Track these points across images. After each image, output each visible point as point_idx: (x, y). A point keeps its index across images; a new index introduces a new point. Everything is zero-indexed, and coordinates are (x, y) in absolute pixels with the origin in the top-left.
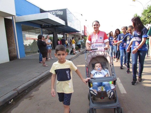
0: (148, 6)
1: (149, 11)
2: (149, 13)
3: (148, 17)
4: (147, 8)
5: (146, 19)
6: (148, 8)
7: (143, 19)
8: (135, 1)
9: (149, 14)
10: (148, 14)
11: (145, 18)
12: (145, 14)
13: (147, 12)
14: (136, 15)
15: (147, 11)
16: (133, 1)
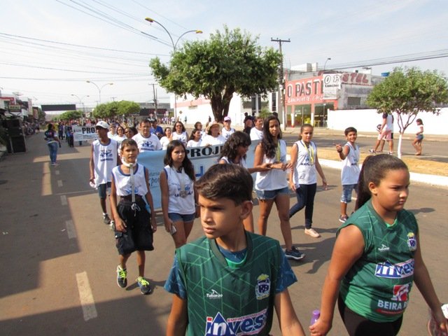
0: (189, 45)
1: (189, 59)
2: (190, 64)
3: (189, 76)
4: (184, 50)
5: (184, 81)
6: (187, 51)
7: (176, 79)
8: (151, 21)
9: (191, 67)
10: (189, 67)
11: (182, 78)
12: (181, 65)
13: (186, 62)
14: (156, 64)
15: (187, 60)
16: (147, 20)
